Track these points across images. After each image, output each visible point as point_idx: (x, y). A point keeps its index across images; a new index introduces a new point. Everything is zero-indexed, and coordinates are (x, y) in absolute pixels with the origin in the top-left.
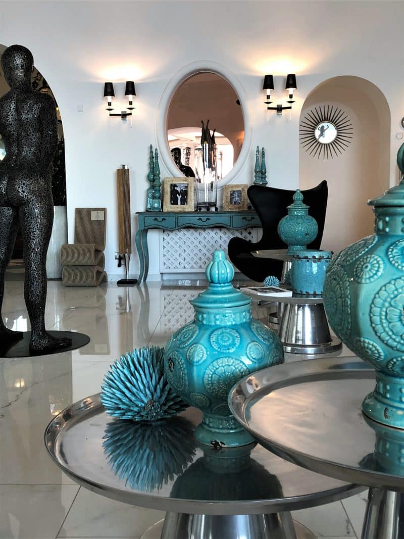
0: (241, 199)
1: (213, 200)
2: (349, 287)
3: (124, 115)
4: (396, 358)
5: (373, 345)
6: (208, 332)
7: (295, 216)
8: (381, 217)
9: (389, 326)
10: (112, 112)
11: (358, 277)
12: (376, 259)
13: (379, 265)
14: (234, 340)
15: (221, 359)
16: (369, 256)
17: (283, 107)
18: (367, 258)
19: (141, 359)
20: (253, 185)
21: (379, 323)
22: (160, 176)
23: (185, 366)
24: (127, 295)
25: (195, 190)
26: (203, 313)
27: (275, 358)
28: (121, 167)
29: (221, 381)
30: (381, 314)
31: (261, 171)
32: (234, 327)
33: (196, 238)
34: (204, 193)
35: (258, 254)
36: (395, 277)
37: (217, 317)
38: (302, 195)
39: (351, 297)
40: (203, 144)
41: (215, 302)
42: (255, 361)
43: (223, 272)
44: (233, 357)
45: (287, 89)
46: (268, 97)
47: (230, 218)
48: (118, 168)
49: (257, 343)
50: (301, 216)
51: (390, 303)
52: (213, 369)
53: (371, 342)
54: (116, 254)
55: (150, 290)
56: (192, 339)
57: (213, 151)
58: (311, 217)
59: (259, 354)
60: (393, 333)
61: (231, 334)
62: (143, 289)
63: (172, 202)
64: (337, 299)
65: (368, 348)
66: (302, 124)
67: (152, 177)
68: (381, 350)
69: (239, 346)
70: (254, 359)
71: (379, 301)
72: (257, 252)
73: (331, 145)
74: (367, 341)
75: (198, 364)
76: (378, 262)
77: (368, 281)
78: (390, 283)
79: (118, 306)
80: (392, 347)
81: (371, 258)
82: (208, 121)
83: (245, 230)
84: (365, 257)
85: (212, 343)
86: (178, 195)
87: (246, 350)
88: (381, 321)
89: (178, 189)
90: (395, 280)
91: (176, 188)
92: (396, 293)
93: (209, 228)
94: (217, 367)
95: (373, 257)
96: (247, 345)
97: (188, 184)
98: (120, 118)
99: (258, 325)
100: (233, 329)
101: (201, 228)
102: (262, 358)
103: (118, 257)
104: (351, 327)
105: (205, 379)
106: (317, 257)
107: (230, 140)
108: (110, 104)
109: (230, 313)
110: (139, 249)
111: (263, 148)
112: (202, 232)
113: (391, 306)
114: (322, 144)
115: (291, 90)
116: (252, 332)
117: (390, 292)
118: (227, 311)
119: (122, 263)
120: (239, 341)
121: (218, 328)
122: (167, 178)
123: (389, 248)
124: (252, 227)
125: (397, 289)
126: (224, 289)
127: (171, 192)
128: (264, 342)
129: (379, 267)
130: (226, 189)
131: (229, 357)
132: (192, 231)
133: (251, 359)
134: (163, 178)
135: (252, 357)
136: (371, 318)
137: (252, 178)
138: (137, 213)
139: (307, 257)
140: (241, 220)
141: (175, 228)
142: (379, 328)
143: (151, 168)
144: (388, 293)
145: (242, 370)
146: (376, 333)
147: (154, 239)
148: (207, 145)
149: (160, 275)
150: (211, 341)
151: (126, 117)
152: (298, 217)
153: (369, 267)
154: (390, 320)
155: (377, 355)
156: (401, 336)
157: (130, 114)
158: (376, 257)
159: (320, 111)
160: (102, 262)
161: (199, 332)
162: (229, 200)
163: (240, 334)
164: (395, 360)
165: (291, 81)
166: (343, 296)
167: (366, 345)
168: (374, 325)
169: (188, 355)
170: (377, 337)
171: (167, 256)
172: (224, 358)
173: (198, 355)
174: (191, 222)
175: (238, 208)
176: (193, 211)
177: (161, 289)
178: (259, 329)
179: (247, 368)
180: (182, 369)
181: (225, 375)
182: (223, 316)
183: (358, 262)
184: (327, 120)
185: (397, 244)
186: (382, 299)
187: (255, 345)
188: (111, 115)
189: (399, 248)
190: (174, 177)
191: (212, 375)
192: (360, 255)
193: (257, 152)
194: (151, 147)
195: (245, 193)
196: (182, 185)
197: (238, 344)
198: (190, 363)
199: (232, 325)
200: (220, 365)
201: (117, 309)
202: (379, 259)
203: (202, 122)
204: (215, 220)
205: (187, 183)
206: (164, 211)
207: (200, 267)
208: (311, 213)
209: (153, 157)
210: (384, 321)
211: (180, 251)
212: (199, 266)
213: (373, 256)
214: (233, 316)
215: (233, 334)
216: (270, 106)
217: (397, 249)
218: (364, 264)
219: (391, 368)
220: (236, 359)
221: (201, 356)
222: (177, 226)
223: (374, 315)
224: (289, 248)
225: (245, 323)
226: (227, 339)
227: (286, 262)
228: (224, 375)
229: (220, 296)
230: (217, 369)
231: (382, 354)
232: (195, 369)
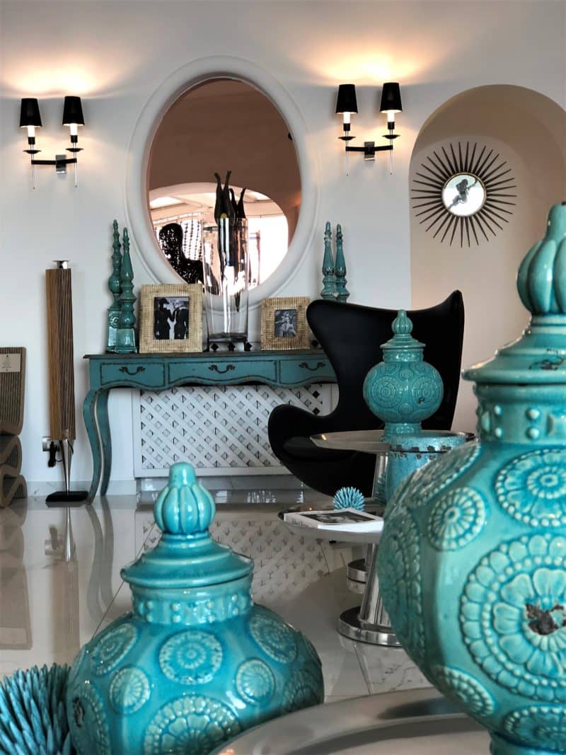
0: (296, 329)
1: (241, 330)
2: (418, 557)
3: (61, 163)
4: (520, 710)
5: (469, 683)
6: (156, 641)
7: (395, 364)
8: (488, 406)
9: (498, 643)
10: (37, 157)
11: (435, 536)
12: (471, 498)
13: (477, 510)
14: (209, 657)
15: (181, 700)
16: (458, 490)
17: (376, 145)
18: (454, 494)
19: (26, 695)
20: (322, 298)
21: (478, 636)
22: (133, 282)
23: (104, 716)
24: (66, 525)
25: (204, 309)
26: (149, 599)
27: (300, 692)
28: (54, 266)
29: (180, 749)
30: (481, 619)
31: (335, 271)
32: (212, 630)
33: (206, 406)
34: (223, 315)
35: (326, 440)
36: (508, 537)
37: (177, 607)
38: (410, 321)
39: (422, 578)
40: (219, 218)
41: (173, 574)
42: (252, 701)
43: (190, 509)
44: (206, 694)
45: (384, 112)
46: (347, 127)
47: (274, 367)
48: (49, 268)
49: (260, 663)
50: (409, 364)
51: (499, 593)
52: (163, 722)
53: (466, 677)
54: (45, 440)
55: (115, 513)
56: (122, 657)
57: (241, 230)
58: (428, 364)
59: (262, 687)
60: (509, 659)
61: (203, 645)
62: (99, 512)
63: (158, 333)
64: (397, 581)
65: (459, 688)
66: (416, 178)
67: (117, 284)
68: (486, 695)
69: (219, 671)
70: (252, 697)
71: (476, 589)
72: (324, 437)
73: (474, 220)
74: (456, 673)
75: (131, 712)
76: (475, 505)
77: (454, 545)
78: (498, 549)
79: (49, 547)
80: (508, 688)
81: (462, 494)
82: (229, 173)
83: (307, 388)
84: (451, 493)
85: (162, 665)
86: (169, 320)
87: (235, 679)
88: (482, 633)
89: (170, 307)
90: (509, 543)
91: (165, 306)
92: (510, 571)
93: (234, 385)
94: (173, 717)
95: (466, 494)
96: (238, 668)
97: (189, 298)
98: (53, 168)
99: (267, 622)
100: (210, 633)
101: (217, 386)
102: (268, 693)
103: (48, 447)
104: (425, 641)
105: (145, 744)
106: (437, 449)
107: (280, 207)
108: (32, 141)
109: (205, 598)
110: (91, 429)
111: (339, 227)
112: (219, 393)
113: (501, 600)
114: (458, 217)
115: (391, 114)
116: (251, 637)
117: (498, 570)
118: (199, 594)
119: (57, 457)
120: (220, 659)
121: (178, 631)
122: (147, 286)
123: (498, 473)
124: (321, 383)
125: (512, 564)
126: (192, 545)
127: (156, 313)
128: (277, 659)
129: (476, 516)
130: (266, 306)
131: (197, 696)
132: (198, 391)
133: (246, 697)
134: (140, 286)
135: (248, 695)
136: (461, 625)
137: (318, 286)
138: (86, 357)
139: (417, 448)
140: (297, 366)
141: (164, 385)
142: (478, 645)
143: (114, 266)
144: (494, 571)
145: (225, 723)
146: (473, 657)
147: (122, 407)
148: (227, 220)
149: (135, 482)
150: (161, 661)
151: (65, 166)
152: (402, 365)
153: (458, 514)
154: (501, 631)
155: (480, 704)
156: (525, 665)
157: (74, 161)
158: (472, 493)
159: (450, 152)
160: (15, 457)
161: (137, 641)
162: (272, 329)
163: (223, 644)
164: (517, 715)
165: (391, 96)
166: (408, 575)
167: (456, 682)
168: (468, 641)
169: (111, 691)
170: (476, 668)
171: (149, 442)
172: (187, 699)
173: (131, 692)
174: (196, 373)
175: (291, 344)
176: (201, 351)
177: (137, 511)
178: (266, 630)
179: (237, 719)
180: (100, 722)
181: (189, 734)
182: (189, 606)
183: (438, 504)
184: (466, 171)
185: (515, 464)
186: (482, 585)
187: (254, 666)
188: (34, 162)
189: (518, 473)
190: (162, 284)
191: (161, 735)
192: (442, 486)
193: (325, 233)
194: (115, 225)
195: (302, 316)
196: (177, 301)
197: (218, 665)
198: (115, 709)
199: (208, 623)
200: (180, 713)
201: (47, 553)
202: (478, 497)
203: (217, 175)
204: (245, 368)
205: (186, 295)
206: (140, 352)
207: (216, 465)
208: (429, 357)
209: (120, 246)
210: (488, 632)
211: (175, 433)
212: (214, 462)
213: (465, 490)
214: (210, 605)
215: (208, 644)
216: (351, 144)
217: (513, 475)
218: (449, 507)
219: (512, 730)
220: (212, 699)
221: (138, 694)
222: (167, 381)
223: (468, 620)
224: (386, 427)
225: (237, 617)
226: (195, 655)
227: (382, 458)
228: (186, 734)
229: (184, 563)
230: (171, 722)
231: (490, 701)
232: (125, 721)
